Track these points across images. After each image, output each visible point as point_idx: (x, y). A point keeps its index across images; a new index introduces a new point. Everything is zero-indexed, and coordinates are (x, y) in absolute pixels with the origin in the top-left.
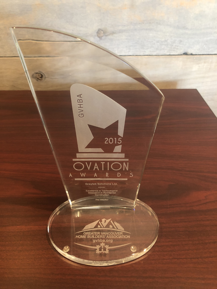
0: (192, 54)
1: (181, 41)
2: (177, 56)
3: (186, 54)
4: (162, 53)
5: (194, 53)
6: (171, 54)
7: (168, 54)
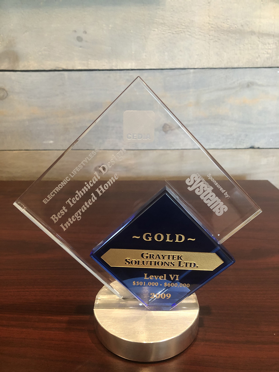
0: (259, 148)
1: (247, 135)
2: (244, 150)
3: (252, 148)
4: (228, 146)
5: (261, 147)
6: (238, 147)
7: (234, 147)
